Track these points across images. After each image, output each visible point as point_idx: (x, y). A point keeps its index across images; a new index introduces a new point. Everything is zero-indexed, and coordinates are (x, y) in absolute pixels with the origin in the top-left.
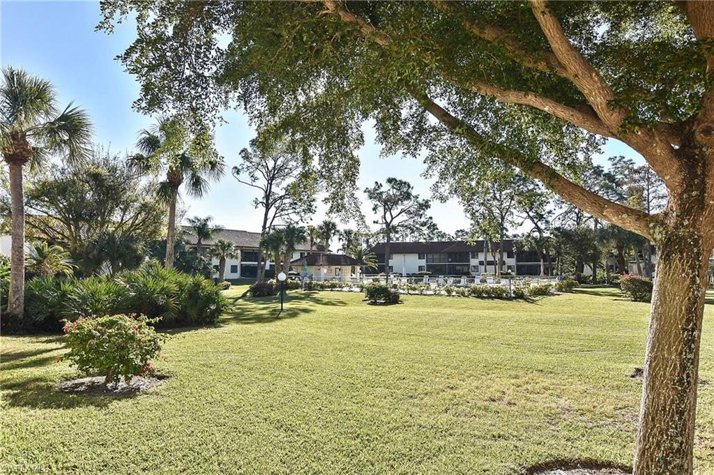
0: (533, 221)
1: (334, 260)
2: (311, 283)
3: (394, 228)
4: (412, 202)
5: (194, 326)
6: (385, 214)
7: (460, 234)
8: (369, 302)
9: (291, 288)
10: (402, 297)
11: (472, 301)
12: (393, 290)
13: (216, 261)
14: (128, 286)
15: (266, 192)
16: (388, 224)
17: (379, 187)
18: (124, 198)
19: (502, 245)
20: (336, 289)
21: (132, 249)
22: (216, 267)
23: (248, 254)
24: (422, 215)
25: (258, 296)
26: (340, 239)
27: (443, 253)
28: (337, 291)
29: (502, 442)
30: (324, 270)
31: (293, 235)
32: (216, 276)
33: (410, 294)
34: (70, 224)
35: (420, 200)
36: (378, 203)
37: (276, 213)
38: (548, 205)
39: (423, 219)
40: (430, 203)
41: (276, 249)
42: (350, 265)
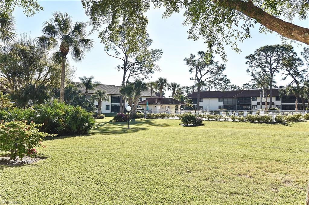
0: (293, 76)
1: (165, 101)
2: (150, 115)
3: (203, 82)
4: (214, 66)
5: (74, 135)
6: (197, 73)
7: (246, 86)
8: (184, 125)
9: (138, 118)
10: (203, 122)
11: (249, 124)
12: (198, 118)
13: (96, 103)
14: (37, 111)
15: (124, 61)
16: (199, 80)
17: (193, 57)
18: (39, 63)
19: (271, 91)
20: (165, 118)
21: (44, 93)
22: (97, 106)
23: (115, 99)
24: (220, 74)
25: (118, 122)
26: (169, 89)
27: (234, 97)
28: (165, 119)
29: (236, 196)
30: (159, 107)
31: (139, 86)
32: (96, 111)
33: (209, 121)
34: (10, 79)
35: (219, 65)
36: (192, 67)
37: (130, 74)
38: (303, 66)
39: (221, 77)
40: (225, 66)
41: (129, 94)
42: (174, 104)
